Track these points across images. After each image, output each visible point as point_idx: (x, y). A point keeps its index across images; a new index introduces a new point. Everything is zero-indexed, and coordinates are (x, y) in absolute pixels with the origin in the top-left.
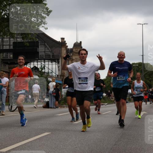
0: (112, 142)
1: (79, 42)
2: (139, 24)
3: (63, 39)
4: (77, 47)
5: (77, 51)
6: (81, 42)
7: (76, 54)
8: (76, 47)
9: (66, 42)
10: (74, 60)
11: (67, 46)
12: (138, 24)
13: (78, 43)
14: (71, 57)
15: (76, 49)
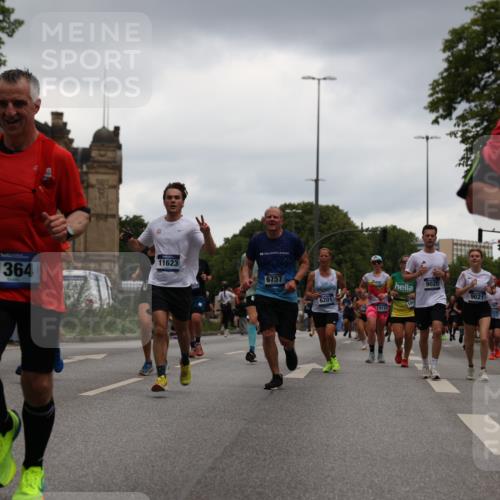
0: (202, 459)
1: (111, 129)
2: (308, 78)
3: (57, 116)
4: (103, 145)
5: (102, 156)
6: (117, 129)
7: (100, 167)
8: (99, 144)
9: (68, 127)
10: (93, 186)
11: (72, 141)
12: (304, 78)
13: (108, 131)
14: (85, 178)
15: (99, 150)
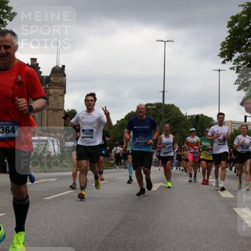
0: (105, 231)
1: (61, 66)
2: (160, 41)
3: (33, 60)
5: (56, 80)
6: (64, 66)
7: (55, 85)
8: (55, 74)
9: (39, 66)
10: (51, 95)
11: (41, 72)
12: (157, 41)
13: (59, 67)
14: (47, 91)
15: (55, 77)
